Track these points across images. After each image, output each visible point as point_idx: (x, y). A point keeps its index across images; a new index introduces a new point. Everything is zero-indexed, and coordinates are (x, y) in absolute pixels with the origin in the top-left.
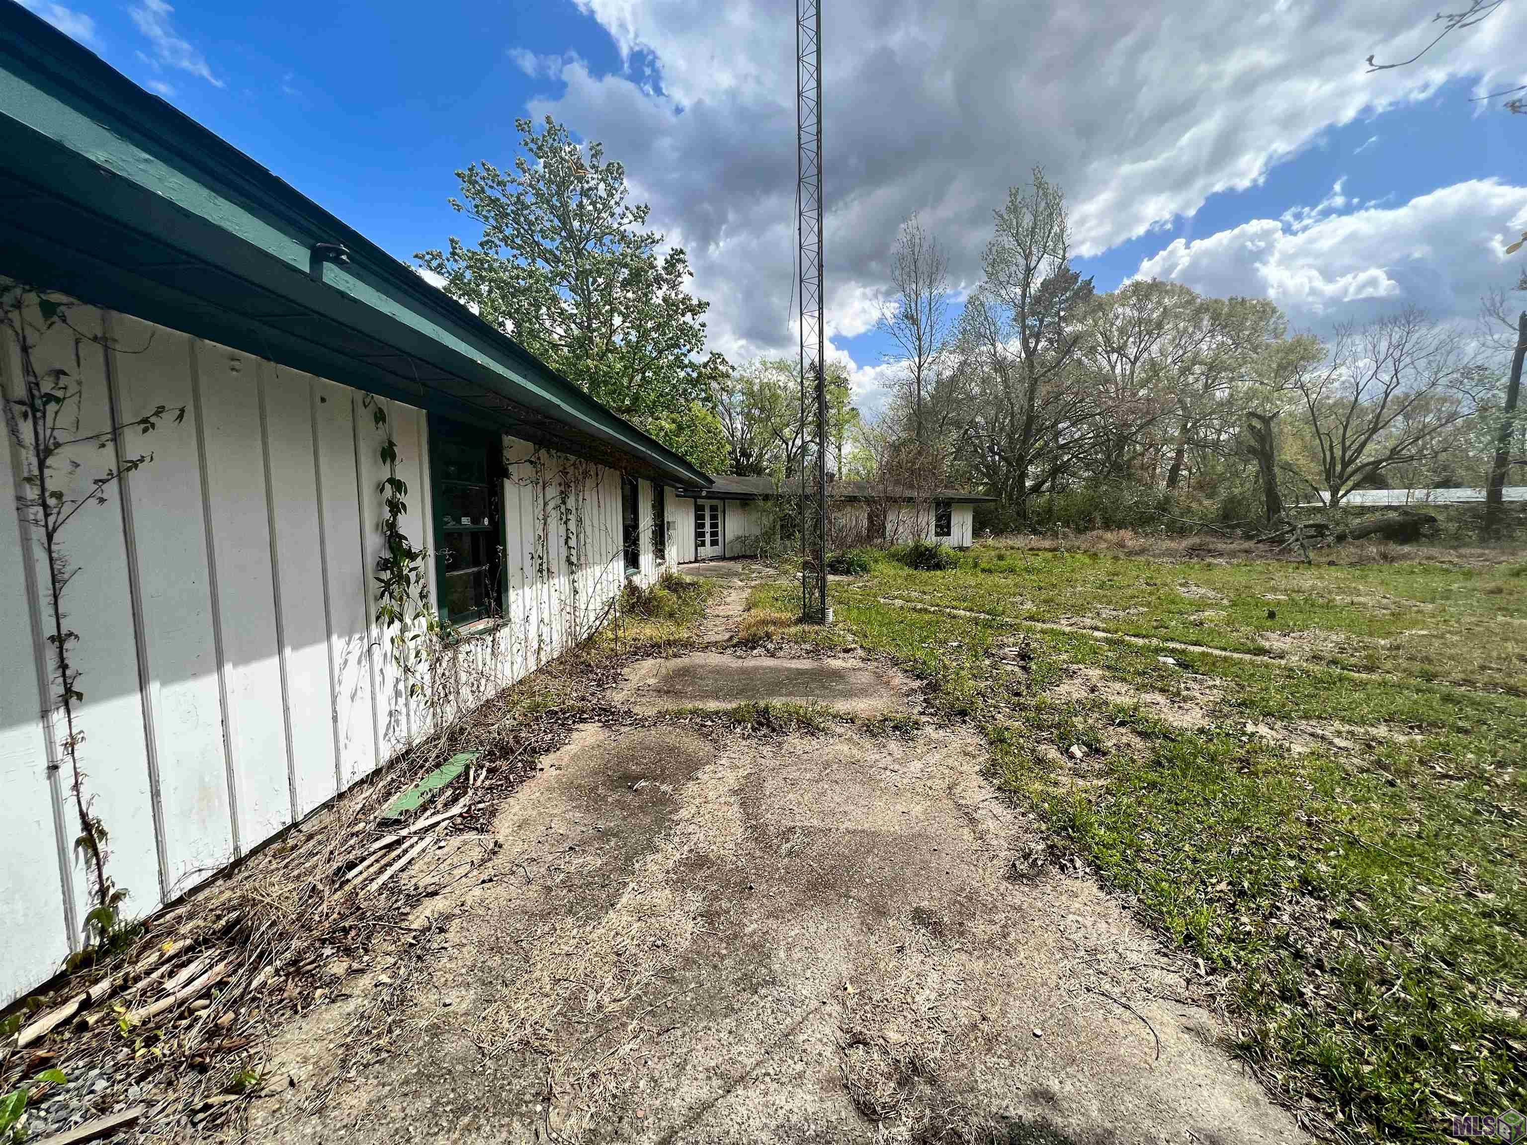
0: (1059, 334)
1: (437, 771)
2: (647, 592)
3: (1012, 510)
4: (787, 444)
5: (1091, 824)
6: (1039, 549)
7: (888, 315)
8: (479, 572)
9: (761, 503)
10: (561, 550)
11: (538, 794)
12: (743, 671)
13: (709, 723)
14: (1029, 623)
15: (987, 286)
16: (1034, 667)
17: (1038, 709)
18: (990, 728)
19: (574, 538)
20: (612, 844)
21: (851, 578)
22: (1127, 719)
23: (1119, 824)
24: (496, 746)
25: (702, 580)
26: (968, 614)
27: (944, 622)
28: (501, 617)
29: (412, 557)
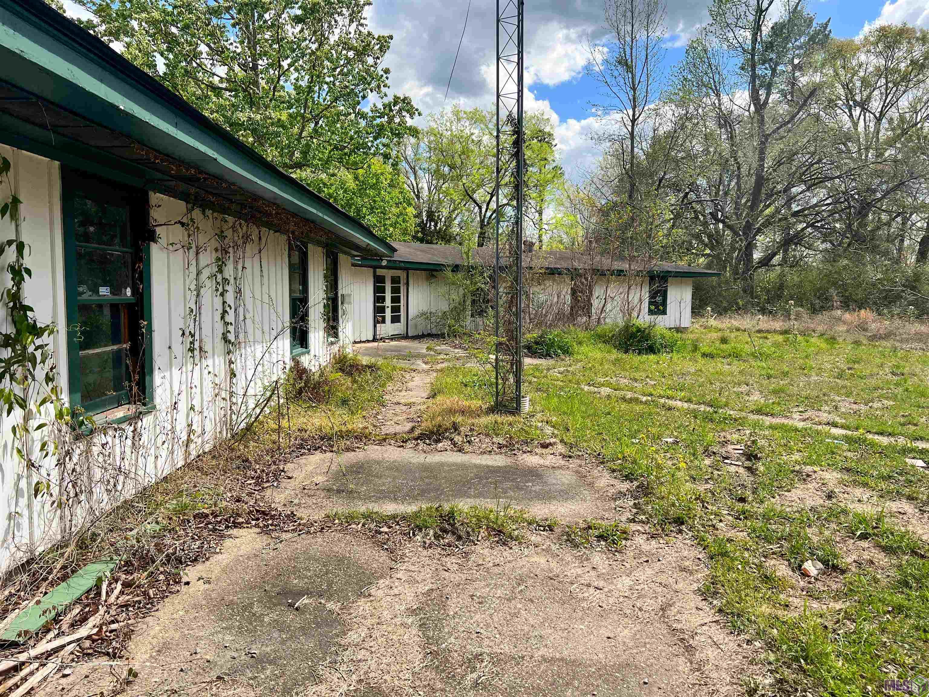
0: (793, 84)
1: (64, 584)
2: (316, 377)
3: (738, 286)
4: (480, 208)
5: (827, 655)
6: (768, 331)
7: (599, 58)
8: (119, 351)
9: (449, 274)
10: (216, 325)
11: (181, 613)
12: (426, 468)
13: (385, 529)
14: (756, 417)
15: (712, 29)
16: (762, 468)
17: (766, 518)
18: (710, 539)
19: (231, 312)
20: (268, 672)
21: (551, 362)
22: (870, 531)
23: (859, 655)
24: (134, 554)
25: (380, 362)
26: (686, 405)
27: (658, 414)
28: (144, 404)
29: (37, 331)
